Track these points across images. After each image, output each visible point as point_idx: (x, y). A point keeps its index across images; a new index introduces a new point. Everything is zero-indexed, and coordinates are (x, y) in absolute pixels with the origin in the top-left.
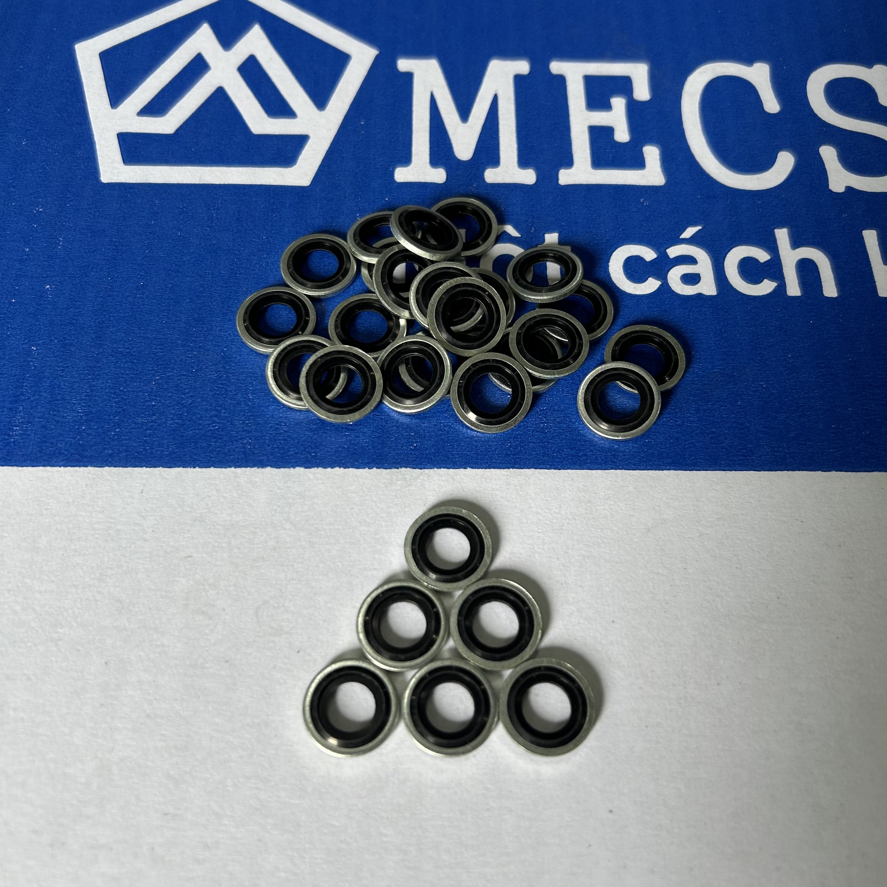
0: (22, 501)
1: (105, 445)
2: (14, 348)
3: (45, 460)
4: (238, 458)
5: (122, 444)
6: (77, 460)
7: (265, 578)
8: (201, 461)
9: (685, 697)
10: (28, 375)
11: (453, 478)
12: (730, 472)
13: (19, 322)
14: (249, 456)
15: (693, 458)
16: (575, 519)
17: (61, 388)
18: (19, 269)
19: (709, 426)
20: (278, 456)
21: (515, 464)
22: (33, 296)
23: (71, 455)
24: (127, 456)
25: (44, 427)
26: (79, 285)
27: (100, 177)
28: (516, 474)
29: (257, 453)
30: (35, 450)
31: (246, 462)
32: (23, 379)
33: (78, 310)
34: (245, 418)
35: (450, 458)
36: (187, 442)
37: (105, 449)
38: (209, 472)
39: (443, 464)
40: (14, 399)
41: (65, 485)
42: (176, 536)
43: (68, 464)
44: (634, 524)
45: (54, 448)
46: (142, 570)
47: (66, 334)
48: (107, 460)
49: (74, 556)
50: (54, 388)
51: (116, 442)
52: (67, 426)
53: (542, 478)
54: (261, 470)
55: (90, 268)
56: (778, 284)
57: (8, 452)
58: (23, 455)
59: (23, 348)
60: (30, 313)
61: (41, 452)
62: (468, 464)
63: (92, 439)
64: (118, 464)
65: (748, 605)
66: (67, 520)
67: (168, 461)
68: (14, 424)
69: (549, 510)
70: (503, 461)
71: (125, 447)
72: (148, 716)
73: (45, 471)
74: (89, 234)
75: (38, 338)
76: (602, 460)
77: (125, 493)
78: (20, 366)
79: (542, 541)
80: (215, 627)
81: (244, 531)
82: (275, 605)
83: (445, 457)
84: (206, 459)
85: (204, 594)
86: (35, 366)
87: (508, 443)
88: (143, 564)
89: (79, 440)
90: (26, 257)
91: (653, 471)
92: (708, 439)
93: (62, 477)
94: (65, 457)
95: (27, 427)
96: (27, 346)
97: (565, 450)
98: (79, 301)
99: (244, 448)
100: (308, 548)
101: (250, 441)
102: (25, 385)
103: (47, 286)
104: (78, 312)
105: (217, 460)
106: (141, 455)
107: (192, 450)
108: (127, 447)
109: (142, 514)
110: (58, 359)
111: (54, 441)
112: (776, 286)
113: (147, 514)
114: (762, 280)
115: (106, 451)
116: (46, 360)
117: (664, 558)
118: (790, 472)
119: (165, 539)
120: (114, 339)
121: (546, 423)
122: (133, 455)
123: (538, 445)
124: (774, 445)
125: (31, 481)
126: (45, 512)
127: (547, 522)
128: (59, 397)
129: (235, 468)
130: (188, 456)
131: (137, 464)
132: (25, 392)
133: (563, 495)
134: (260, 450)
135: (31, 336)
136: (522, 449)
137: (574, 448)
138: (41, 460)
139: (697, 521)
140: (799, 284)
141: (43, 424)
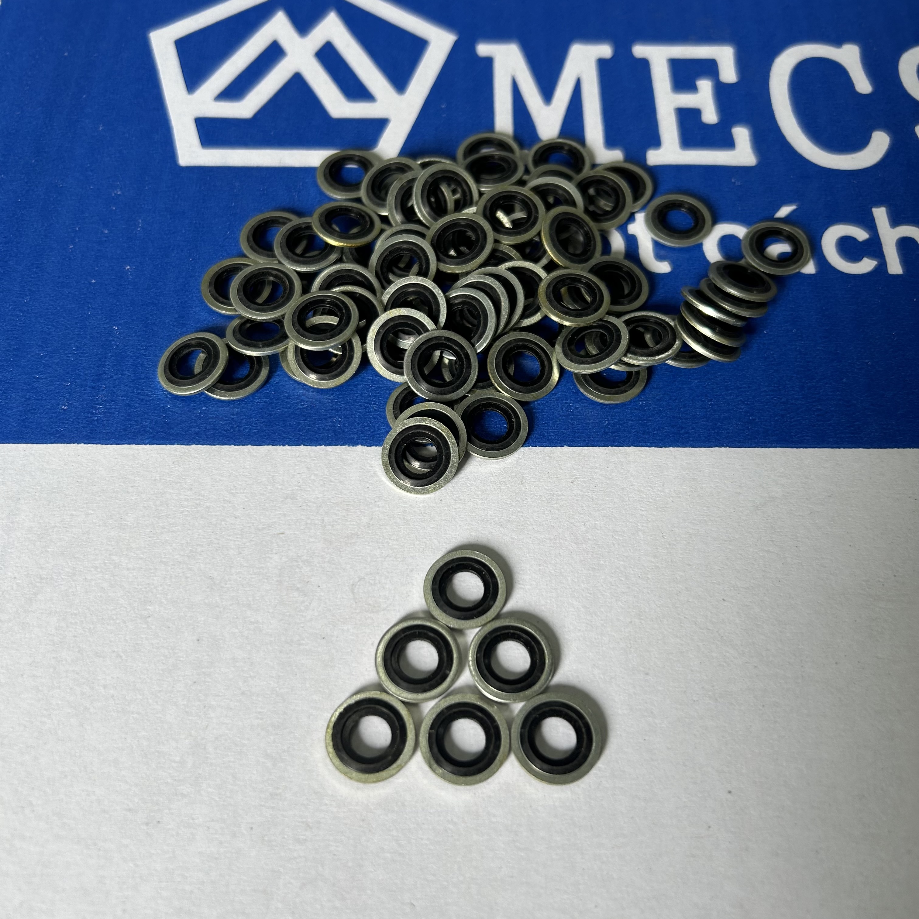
0: (107, 479)
1: (192, 423)
2: (95, 328)
3: (129, 438)
4: (328, 436)
5: (209, 422)
6: (163, 438)
7: (359, 555)
8: (291, 439)
9: (803, 676)
10: (110, 355)
11: (549, 456)
12: (838, 449)
13: (100, 302)
14: (340, 434)
15: (799, 435)
16: (680, 497)
17: (144, 367)
18: (98, 250)
19: (814, 404)
20: (369, 434)
21: (614, 442)
22: (113, 277)
23: (157, 433)
24: (214, 434)
25: (129, 405)
26: (160, 266)
27: (178, 161)
28: (616, 452)
29: (347, 432)
30: (119, 428)
31: (337, 440)
32: (105, 358)
33: (160, 290)
34: (334, 397)
35: (545, 436)
36: (276, 421)
37: (192, 427)
38: (298, 450)
39: (539, 442)
40: (97, 377)
41: (151, 462)
42: (267, 513)
43: (153, 442)
44: (741, 502)
45: (139, 426)
46: (233, 547)
47: (148, 313)
48: (194, 438)
49: (162, 533)
50: (137, 367)
51: (202, 420)
52: (152, 405)
53: (642, 456)
54: (351, 448)
55: (171, 249)
56: (878, 262)
57: (91, 430)
58: (107, 433)
59: (104, 328)
60: (110, 294)
61: (125, 430)
62: (565, 442)
63: (178, 417)
64: (205, 441)
65: (863, 583)
66: (154, 497)
67: (256, 439)
68: (97, 402)
69: (652, 488)
70: (601, 439)
71: (212, 425)
72: (243, 693)
73: (130, 449)
74: (168, 216)
75: (120, 317)
76: (706, 438)
77: (213, 471)
78: (102, 346)
79: (646, 519)
80: (310, 604)
81: (337, 508)
82: (372, 582)
83: (540, 435)
84: (295, 438)
85: (297, 570)
86: (117, 346)
87: (606, 421)
88: (234, 541)
89: (164, 418)
90: (105, 239)
91: (759, 448)
92: (814, 416)
93: (148, 455)
94: (151, 435)
95: (110, 405)
96: (108, 326)
97: (666, 428)
98: (161, 282)
99: (334, 426)
100: (402, 525)
101: (340, 419)
102: (107, 364)
103: (127, 266)
104: (159, 292)
105: (307, 438)
106: (229, 433)
107: (281, 428)
108: (214, 425)
109: (233, 491)
110: (140, 338)
111: (139, 419)
112: (876, 265)
113: (237, 491)
114: (861, 258)
115: (193, 429)
116: (128, 340)
117: (774, 536)
118: (901, 450)
119: (256, 516)
120: (198, 318)
121: (644, 401)
122: (220, 432)
123: (637, 423)
124: (882, 423)
125: (116, 458)
126: (131, 489)
127: (650, 500)
128: (143, 376)
129: (325, 446)
130: (277, 434)
131: (225, 442)
132: (108, 371)
133: (666, 473)
134: (350, 428)
135: (112, 316)
136: (621, 427)
137: (676, 426)
138: (126, 438)
139: (807, 499)
140: (900, 262)
141: (127, 402)
